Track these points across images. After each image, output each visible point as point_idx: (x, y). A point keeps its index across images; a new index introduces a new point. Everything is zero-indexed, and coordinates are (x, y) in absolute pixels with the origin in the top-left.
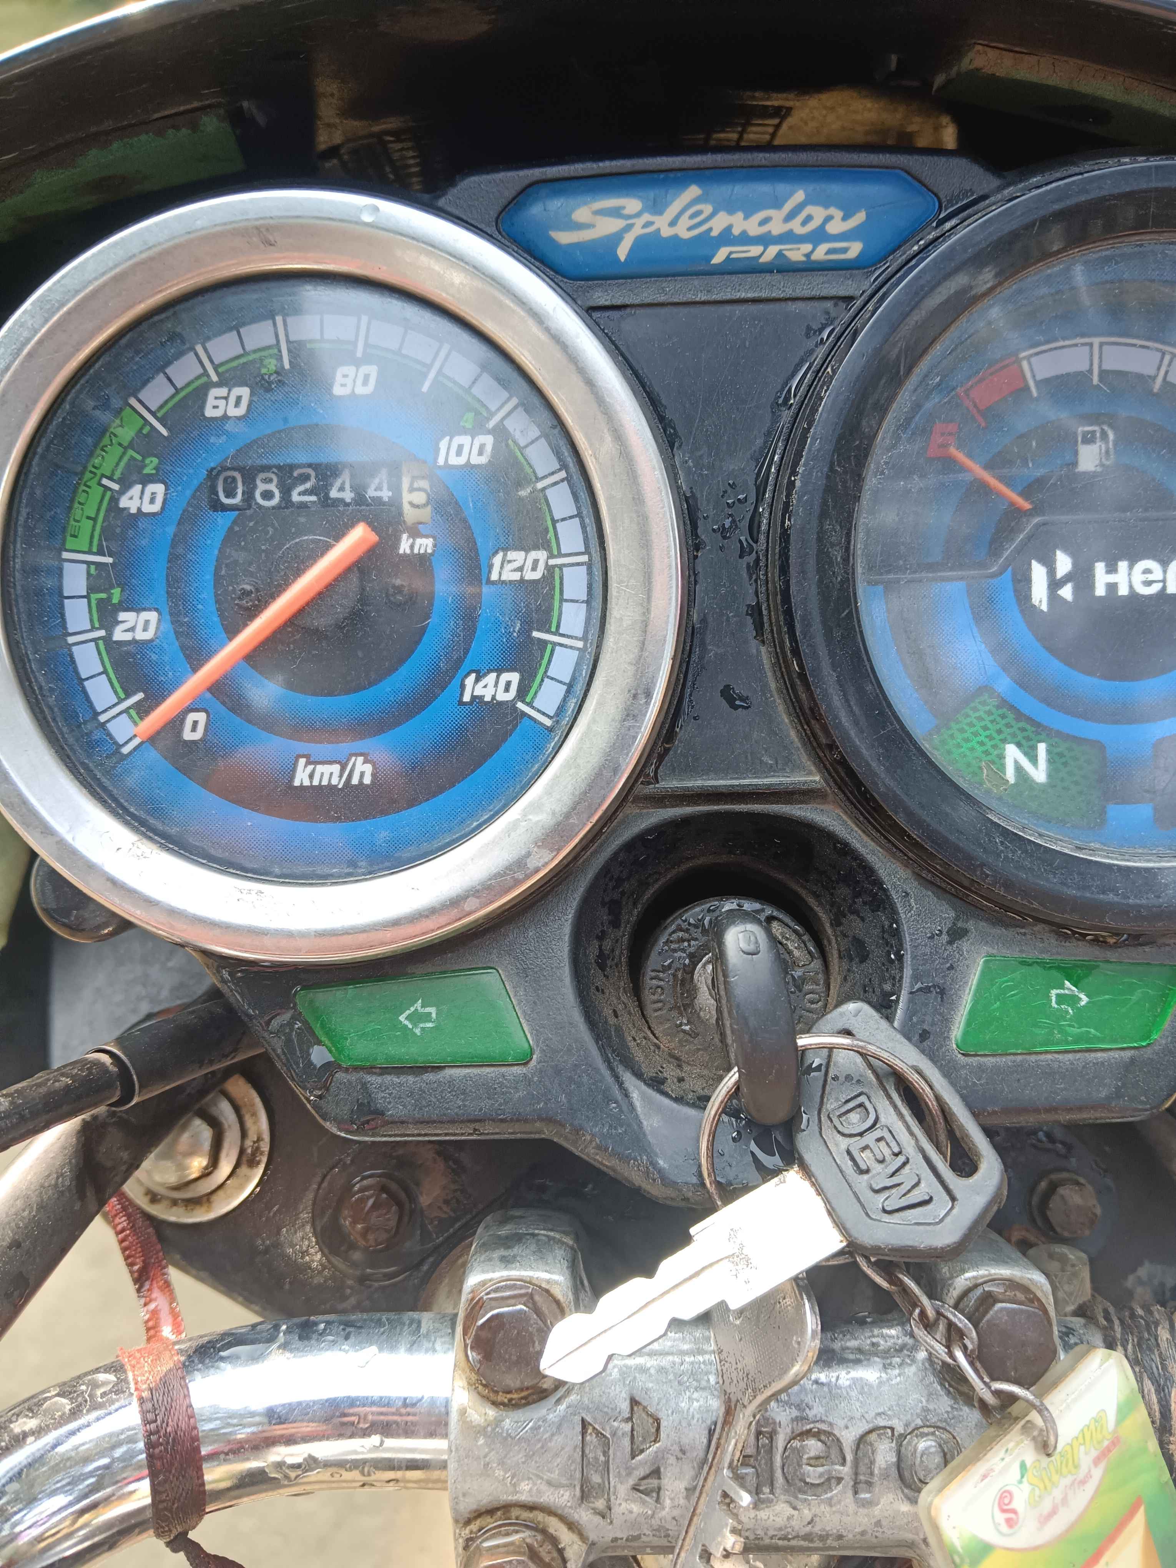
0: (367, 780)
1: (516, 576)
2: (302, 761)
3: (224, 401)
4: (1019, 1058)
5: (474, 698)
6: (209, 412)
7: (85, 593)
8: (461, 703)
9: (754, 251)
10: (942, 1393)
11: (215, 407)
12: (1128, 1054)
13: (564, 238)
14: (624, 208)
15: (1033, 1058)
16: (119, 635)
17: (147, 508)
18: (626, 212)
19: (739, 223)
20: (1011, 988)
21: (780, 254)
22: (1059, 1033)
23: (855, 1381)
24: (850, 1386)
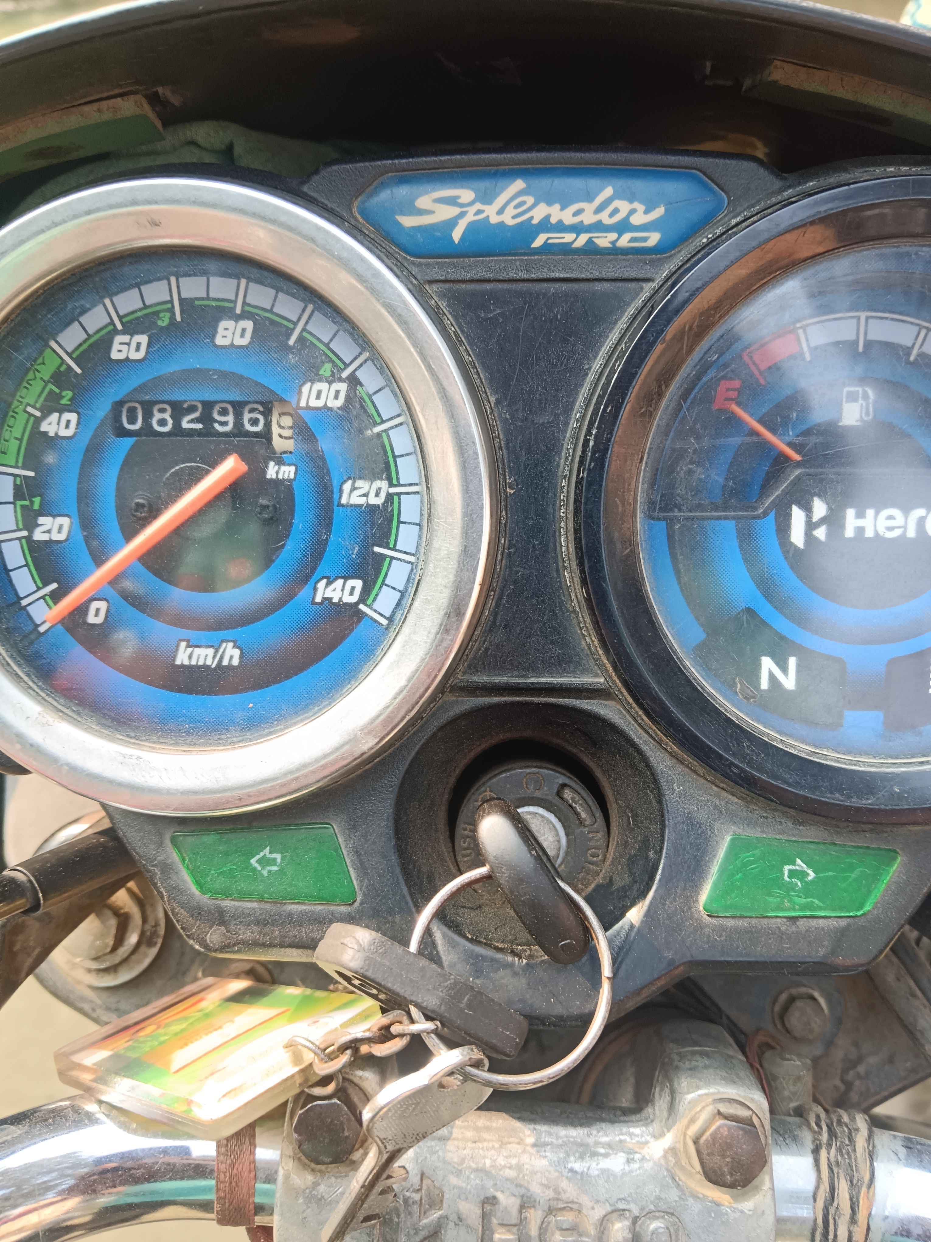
0: (236, 662)
1: (362, 501)
2: (183, 644)
3: (126, 346)
4: (754, 921)
5: (325, 599)
6: (115, 355)
7: (12, 500)
8: (313, 603)
9: (568, 237)
10: (672, 1185)
11: (120, 351)
12: (843, 923)
13: (408, 221)
14: (459, 197)
15: (765, 922)
16: (39, 535)
17: (64, 433)
18: (460, 201)
19: (556, 213)
20: (752, 863)
21: (590, 241)
22: (789, 901)
23: (603, 1171)
24: (598, 1176)
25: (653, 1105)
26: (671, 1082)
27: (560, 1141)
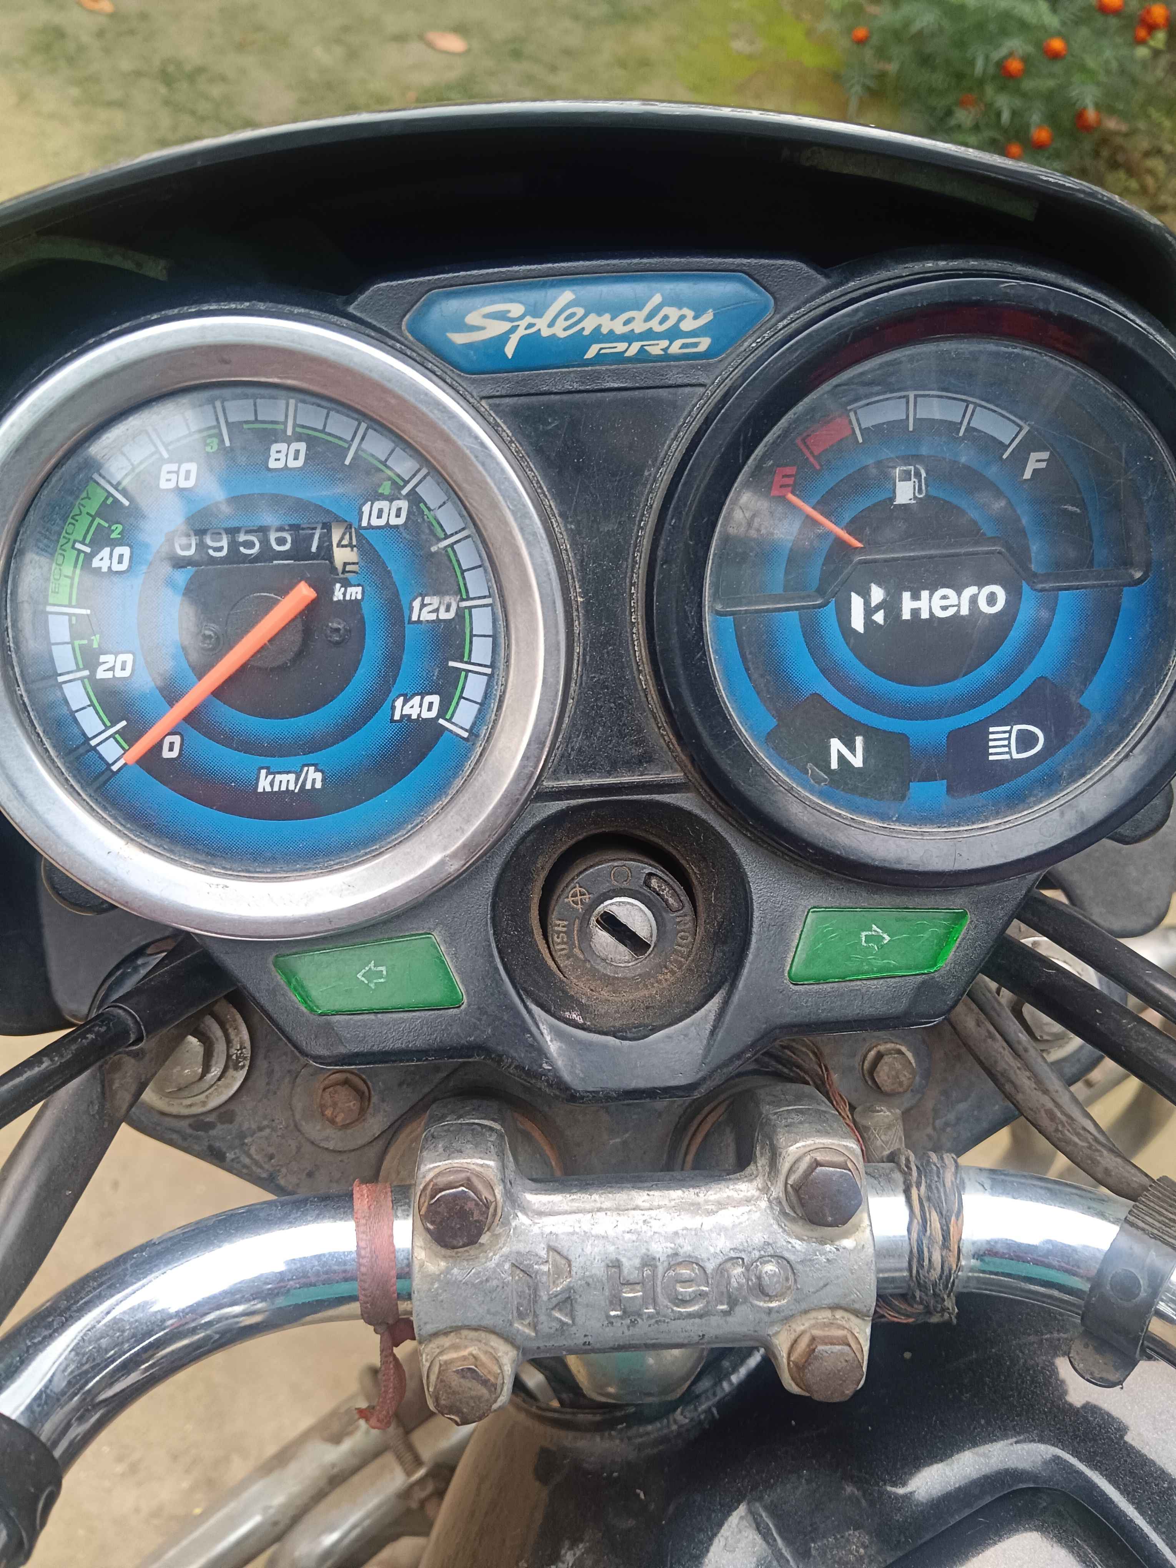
0: (318, 785)
1: (433, 617)
2: (263, 772)
3: (175, 475)
4: (836, 985)
5: (402, 716)
6: (163, 484)
7: (69, 640)
8: (392, 721)
9: (621, 347)
11: (168, 480)
12: (920, 979)
13: (459, 338)
14: (509, 311)
15: (847, 985)
16: (101, 674)
17: (116, 567)
18: (511, 315)
19: (606, 323)
20: (834, 933)
21: (642, 349)
22: (867, 965)
24: (711, 1230)
25: (756, 1163)
26: (771, 1139)
27: (673, 1203)
